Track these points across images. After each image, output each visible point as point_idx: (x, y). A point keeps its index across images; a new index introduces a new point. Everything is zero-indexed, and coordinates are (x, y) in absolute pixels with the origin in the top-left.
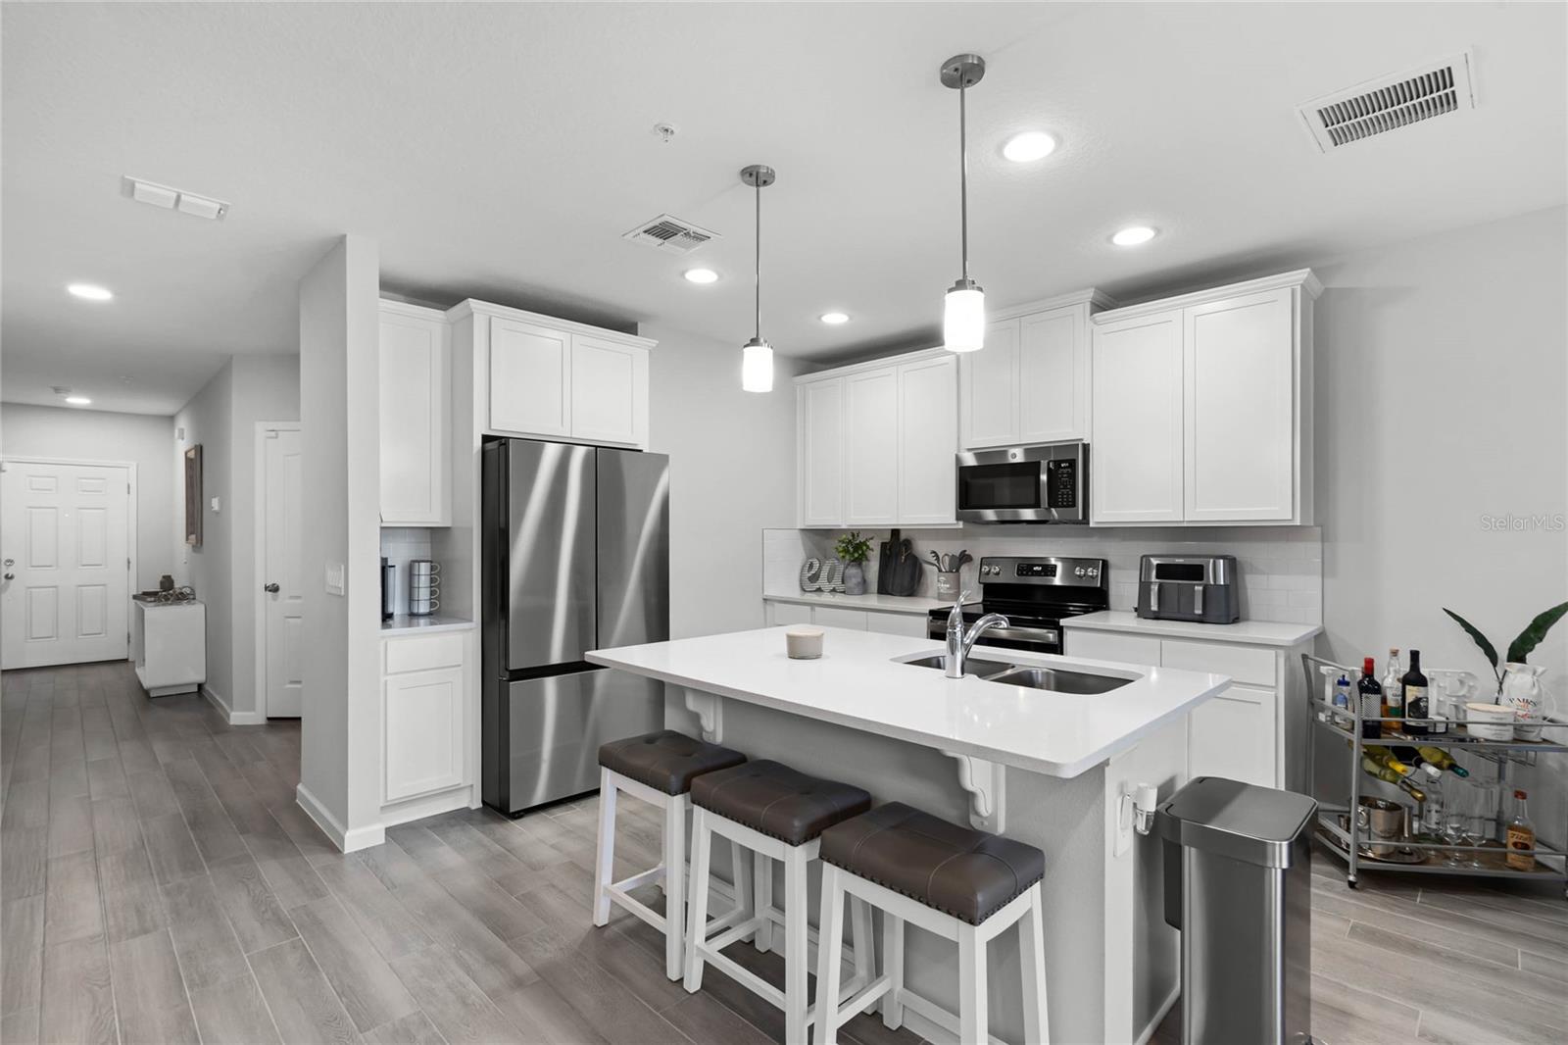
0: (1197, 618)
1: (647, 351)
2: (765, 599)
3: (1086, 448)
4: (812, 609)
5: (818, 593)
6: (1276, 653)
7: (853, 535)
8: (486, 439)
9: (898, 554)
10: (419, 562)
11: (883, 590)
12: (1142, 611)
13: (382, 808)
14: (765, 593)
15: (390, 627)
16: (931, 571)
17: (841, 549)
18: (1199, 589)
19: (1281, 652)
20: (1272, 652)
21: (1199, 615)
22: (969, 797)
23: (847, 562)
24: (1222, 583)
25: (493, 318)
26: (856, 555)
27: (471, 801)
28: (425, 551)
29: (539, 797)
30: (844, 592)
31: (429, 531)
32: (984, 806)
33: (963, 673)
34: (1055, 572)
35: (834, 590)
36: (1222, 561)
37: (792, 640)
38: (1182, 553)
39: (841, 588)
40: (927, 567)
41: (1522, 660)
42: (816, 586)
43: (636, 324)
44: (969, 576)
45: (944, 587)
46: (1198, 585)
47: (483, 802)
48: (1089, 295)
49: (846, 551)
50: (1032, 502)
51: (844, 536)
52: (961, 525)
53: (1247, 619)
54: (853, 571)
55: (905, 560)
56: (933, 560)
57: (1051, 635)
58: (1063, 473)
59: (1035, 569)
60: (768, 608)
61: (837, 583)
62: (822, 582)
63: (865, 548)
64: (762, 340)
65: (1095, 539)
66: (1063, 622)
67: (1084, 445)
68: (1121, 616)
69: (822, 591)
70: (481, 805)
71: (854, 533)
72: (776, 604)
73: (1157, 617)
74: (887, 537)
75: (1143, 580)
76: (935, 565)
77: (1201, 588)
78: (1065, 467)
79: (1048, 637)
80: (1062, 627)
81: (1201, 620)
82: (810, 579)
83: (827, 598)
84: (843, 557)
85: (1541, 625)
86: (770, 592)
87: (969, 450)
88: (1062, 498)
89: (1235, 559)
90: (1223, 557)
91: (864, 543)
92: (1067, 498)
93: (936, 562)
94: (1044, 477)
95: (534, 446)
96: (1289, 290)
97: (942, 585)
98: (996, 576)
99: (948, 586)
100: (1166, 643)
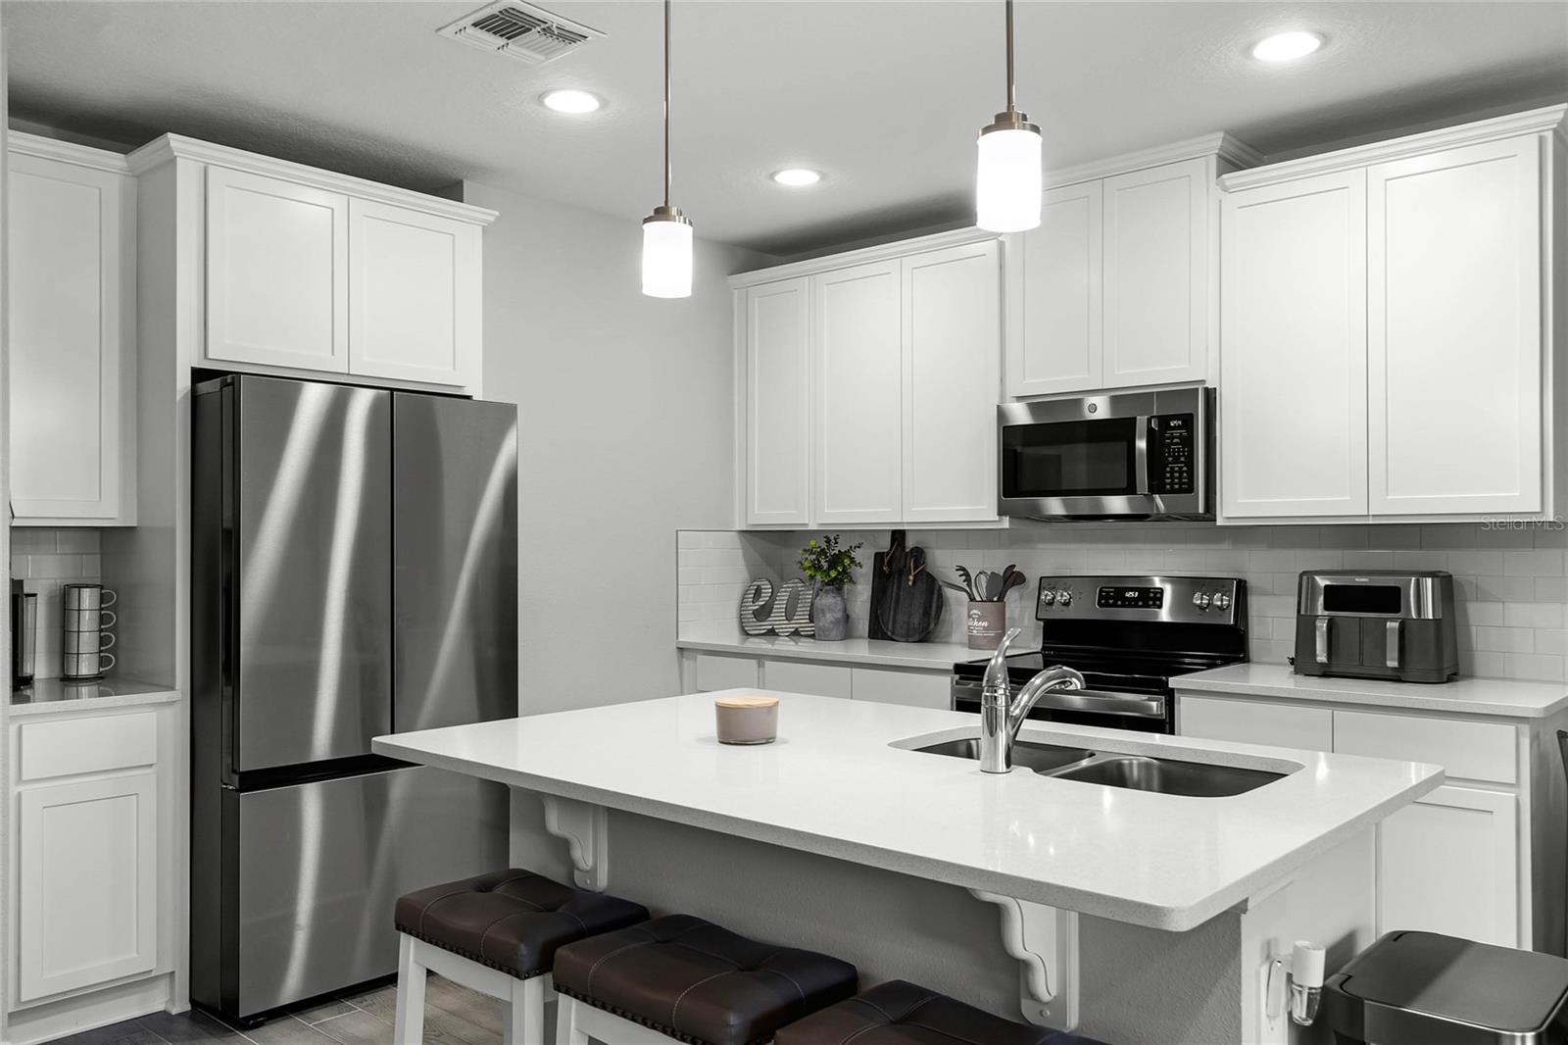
0: (1389, 673)
1: (480, 228)
2: (681, 650)
3: (1210, 395)
4: (760, 665)
5: (769, 638)
6: (1517, 728)
7: (828, 541)
8: (199, 375)
9: (903, 572)
10: (79, 587)
11: (878, 632)
12: (1302, 663)
13: (11, 1015)
14: (680, 639)
15: (27, 700)
16: (957, 600)
17: (807, 564)
18: (1393, 625)
19: (1526, 729)
20: (1509, 730)
21: (1394, 669)
22: (1020, 969)
23: (818, 585)
24: (1431, 617)
25: (212, 170)
26: (833, 574)
27: (172, 1000)
28: (91, 570)
29: (291, 988)
30: (812, 636)
31: (97, 534)
32: (1045, 984)
33: (1008, 766)
34: (1161, 599)
35: (796, 633)
36: (1429, 581)
37: (725, 713)
38: (1366, 567)
39: (809, 628)
40: (949, 592)
42: (766, 625)
43: (460, 184)
44: (1020, 607)
45: (979, 626)
46: (1393, 620)
47: (192, 1001)
48: (1216, 142)
49: (817, 567)
50: (1124, 485)
51: (813, 543)
52: (1006, 523)
53: (1470, 676)
54: (828, 600)
55: (914, 582)
56: (960, 581)
57: (1154, 704)
58: (1173, 438)
59: (1127, 595)
60: (686, 662)
61: (801, 621)
62: (777, 619)
63: (847, 562)
64: (674, 211)
65: (1225, 546)
66: (1174, 682)
67: (1207, 390)
68: (1269, 674)
69: (777, 634)
70: (188, 1007)
71: (830, 537)
72: (700, 657)
73: (1326, 672)
74: (885, 544)
75: (1302, 613)
76: (966, 591)
77: (1396, 625)
78: (1175, 428)
79: (1151, 708)
80: (1173, 689)
81: (1397, 677)
82: (757, 615)
83: (785, 646)
84: (812, 577)
86: (688, 637)
87: (1020, 398)
88: (1172, 478)
89: (1451, 576)
90: (1432, 575)
91: (847, 554)
92: (1180, 478)
93: (965, 586)
94: (1141, 444)
95: (283, 388)
96: (1534, 140)
97: (976, 623)
98: (1064, 608)
99: (986, 624)
100: (1340, 714)
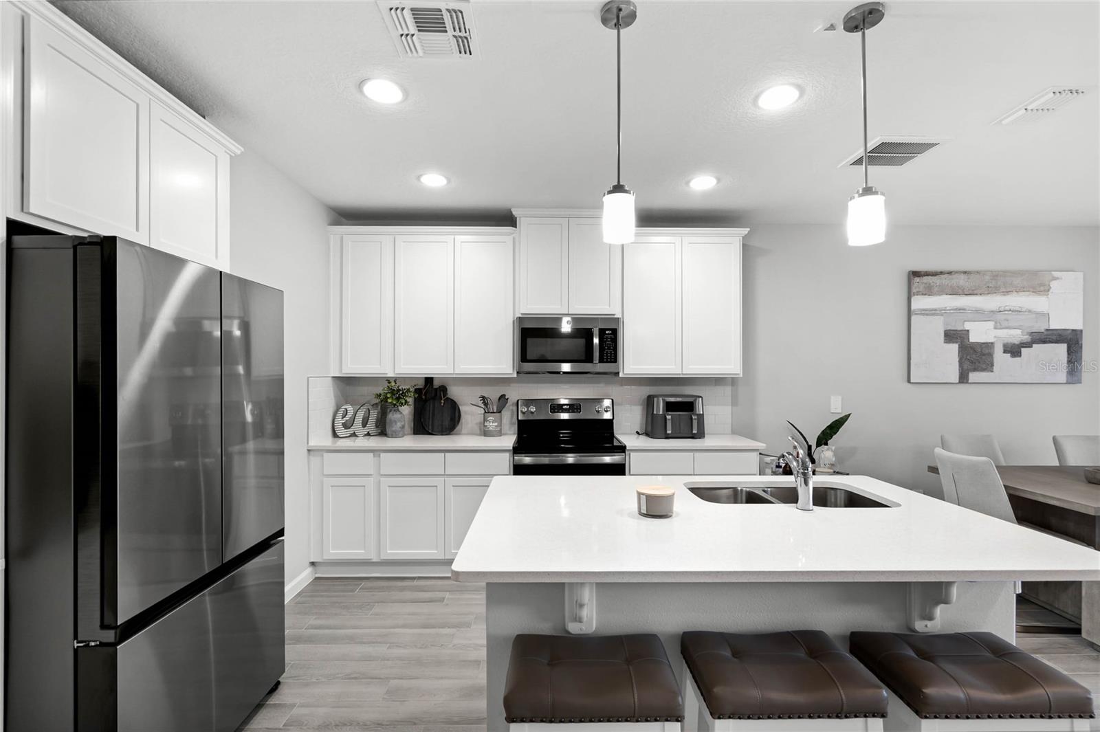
0: (695, 436)
1: (229, 157)
2: (309, 450)
4: (378, 457)
5: (354, 438)
8: (16, 230)
9: (435, 399)
11: (417, 431)
14: (307, 444)
16: (472, 413)
24: (702, 413)
35: (368, 434)
36: (700, 399)
39: (376, 432)
41: (826, 444)
42: (351, 431)
45: (493, 425)
52: (515, 374)
55: (444, 404)
56: (481, 403)
58: (607, 338)
59: (564, 407)
61: (371, 427)
62: (357, 428)
65: (602, 385)
66: (628, 447)
69: (356, 436)
72: (322, 455)
74: (421, 385)
76: (483, 408)
77: (695, 416)
78: (608, 334)
80: (627, 450)
82: (344, 426)
85: (835, 427)
86: (314, 443)
88: (607, 356)
92: (611, 356)
93: (482, 405)
94: (596, 341)
96: (738, 239)
97: (491, 424)
98: (531, 415)
99: (496, 424)
100: (697, 454)
